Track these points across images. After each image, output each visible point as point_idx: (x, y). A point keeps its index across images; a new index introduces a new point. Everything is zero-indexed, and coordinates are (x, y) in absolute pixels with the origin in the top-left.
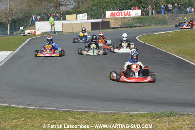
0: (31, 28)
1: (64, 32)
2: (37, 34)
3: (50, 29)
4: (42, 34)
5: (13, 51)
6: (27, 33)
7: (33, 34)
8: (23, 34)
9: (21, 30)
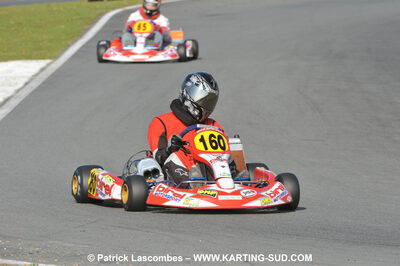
5: (48, 61)
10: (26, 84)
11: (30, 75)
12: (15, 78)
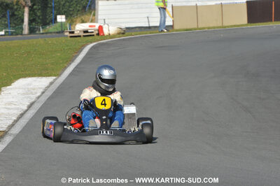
0: (85, 17)
1: (176, 27)
2: (106, 32)
4: (119, 34)
5: (55, 78)
6: (80, 31)
7: (97, 32)
8: (70, 33)
9: (61, 22)
10: (43, 93)
11: (44, 87)
12: (34, 89)
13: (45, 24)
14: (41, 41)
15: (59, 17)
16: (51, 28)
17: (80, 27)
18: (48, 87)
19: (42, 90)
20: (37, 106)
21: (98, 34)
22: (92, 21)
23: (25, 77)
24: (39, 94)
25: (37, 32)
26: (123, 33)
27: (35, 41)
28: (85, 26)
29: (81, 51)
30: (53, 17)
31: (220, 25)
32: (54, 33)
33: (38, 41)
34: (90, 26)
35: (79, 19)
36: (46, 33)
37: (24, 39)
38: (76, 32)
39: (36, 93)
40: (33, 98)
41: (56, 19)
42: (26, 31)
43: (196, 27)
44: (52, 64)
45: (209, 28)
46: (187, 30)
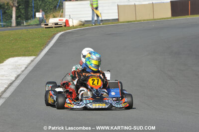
0: (55, 14)
1: (121, 20)
2: (71, 24)
3: (91, 15)
4: (80, 25)
5: (34, 57)
6: (52, 24)
7: (64, 24)
8: (46, 25)
9: (39, 18)
10: (26, 68)
11: (27, 64)
12: (20, 65)
13: (27, 19)
14: (24, 31)
15: (37, 14)
16: (32, 22)
17: (52, 21)
18: (30, 64)
19: (25, 66)
20: (22, 77)
21: (65, 26)
22: (61, 16)
23: (13, 57)
24: (23, 69)
25: (22, 25)
26: (83, 25)
27: (20, 31)
28: (56, 20)
29: (53, 38)
30: (33, 14)
31: (152, 18)
32: (34, 25)
33: (22, 31)
34: (60, 20)
35: (51, 15)
36: (29, 26)
37: (13, 30)
38: (49, 25)
39: (22, 68)
40: (19, 71)
41: (35, 15)
42: (14, 24)
43: (135, 20)
44: (33, 47)
45: (144, 20)
46: (128, 22)
